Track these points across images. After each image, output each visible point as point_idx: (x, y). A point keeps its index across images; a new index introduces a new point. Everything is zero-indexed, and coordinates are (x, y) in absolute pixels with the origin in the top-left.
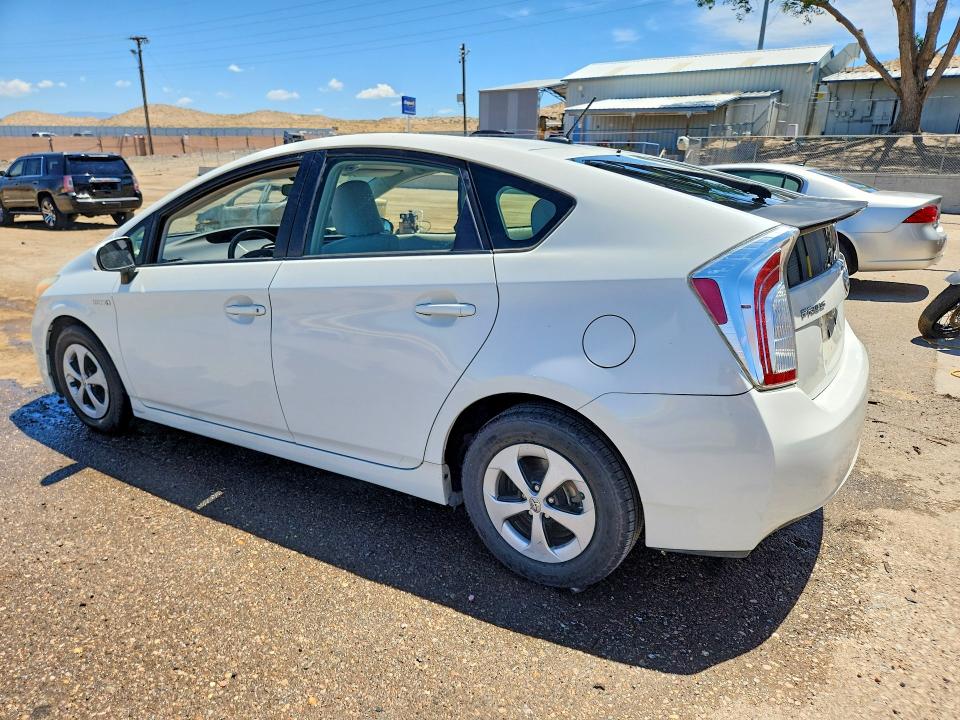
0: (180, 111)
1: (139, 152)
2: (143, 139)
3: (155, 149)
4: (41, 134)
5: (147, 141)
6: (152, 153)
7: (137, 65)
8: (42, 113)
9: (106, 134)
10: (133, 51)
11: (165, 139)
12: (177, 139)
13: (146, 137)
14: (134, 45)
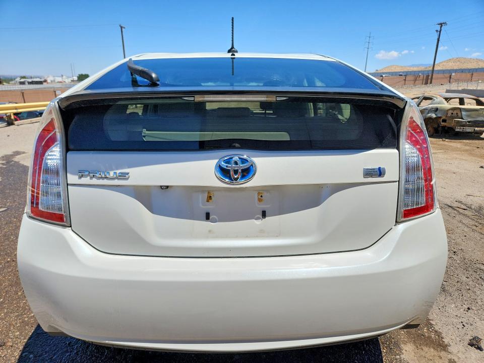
0: (470, 61)
1: (424, 83)
2: (429, 76)
3: (433, 81)
4: (384, 76)
5: (430, 77)
6: (431, 83)
7: (437, 37)
8: (398, 66)
9: (410, 74)
10: (437, 31)
11: (441, 75)
12: (448, 75)
13: (430, 75)
14: (438, 28)
